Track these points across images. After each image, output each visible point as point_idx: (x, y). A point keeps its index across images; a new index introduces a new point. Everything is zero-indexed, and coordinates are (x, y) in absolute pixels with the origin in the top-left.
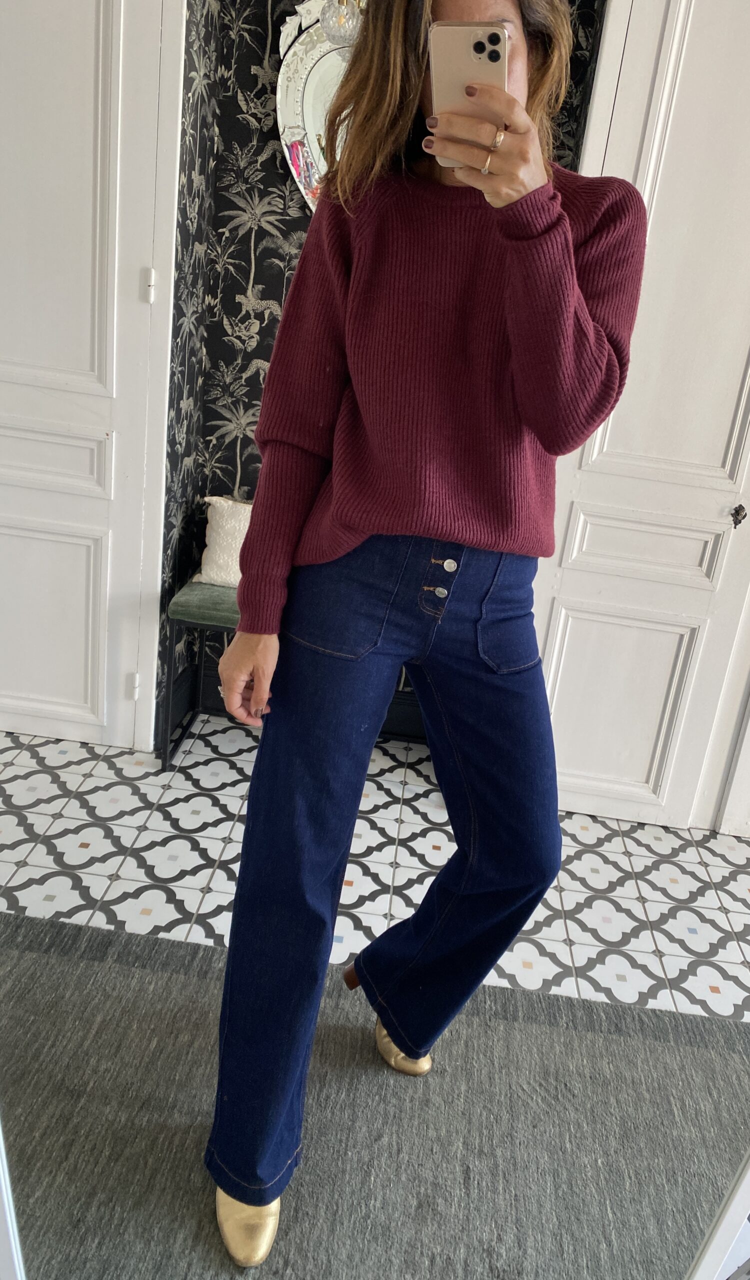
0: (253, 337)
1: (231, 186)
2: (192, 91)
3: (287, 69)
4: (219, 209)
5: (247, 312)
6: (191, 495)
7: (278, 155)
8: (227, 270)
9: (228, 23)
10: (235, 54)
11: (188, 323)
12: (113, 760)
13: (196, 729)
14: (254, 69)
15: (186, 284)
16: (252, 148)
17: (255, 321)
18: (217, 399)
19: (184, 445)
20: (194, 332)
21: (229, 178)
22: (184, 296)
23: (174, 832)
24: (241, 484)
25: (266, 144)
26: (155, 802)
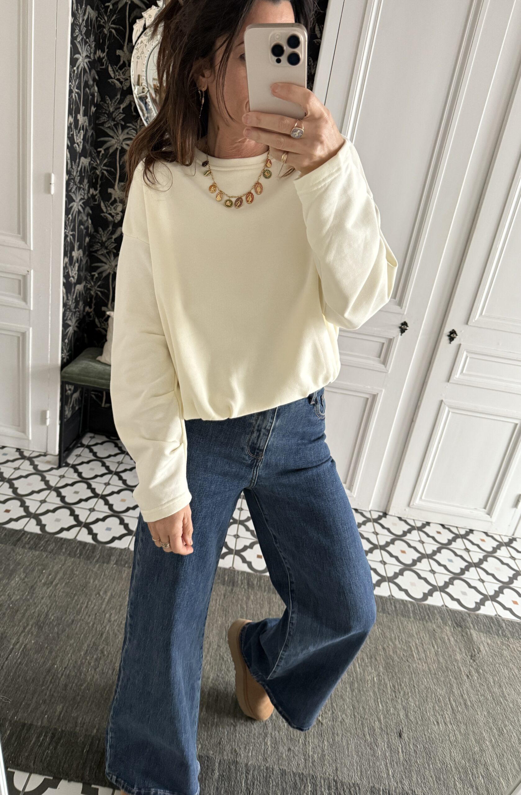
0: (118, 214)
1: (104, 123)
2: (77, 66)
3: (137, 51)
4: (98, 136)
5: (115, 199)
6: (82, 307)
7: (132, 104)
8: (103, 173)
9: (103, 24)
10: (107, 43)
11: (76, 206)
12: (33, 459)
13: (85, 442)
14: (118, 52)
15: (74, 182)
16: (117, 100)
17: (120, 204)
18: (98, 250)
19: (76, 277)
20: (82, 211)
21: (104, 118)
22: (73, 190)
23: (61, 504)
25: (125, 97)
26: (53, 485)
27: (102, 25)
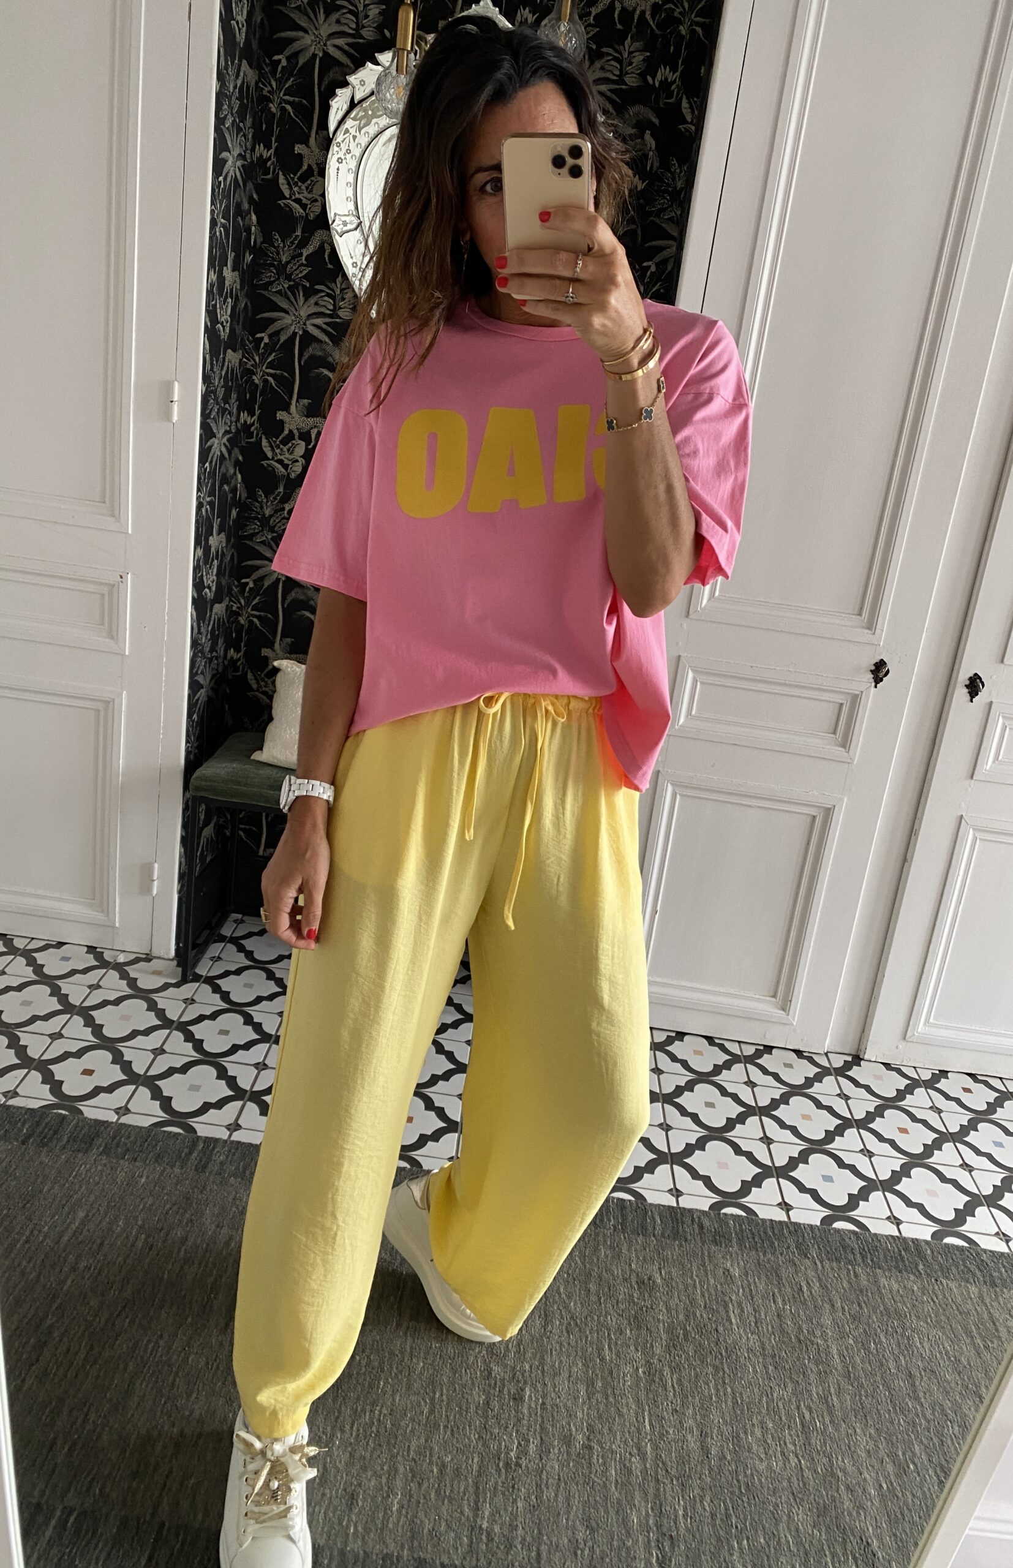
0: (297, 461)
1: (271, 283)
2: (224, 174)
3: (338, 149)
4: (257, 310)
5: (291, 431)
6: (222, 649)
7: (327, 246)
8: (266, 381)
9: (268, 94)
10: (276, 130)
11: (218, 445)
12: (125, 968)
13: (227, 931)
14: (299, 148)
15: (216, 399)
16: (295, 239)
17: (300, 442)
18: (254, 535)
19: (214, 589)
20: (226, 455)
21: (269, 274)
22: (213, 414)
23: (196, 1056)
24: (283, 636)
25: (312, 234)
26: (175, 1019)
27: (266, 96)
